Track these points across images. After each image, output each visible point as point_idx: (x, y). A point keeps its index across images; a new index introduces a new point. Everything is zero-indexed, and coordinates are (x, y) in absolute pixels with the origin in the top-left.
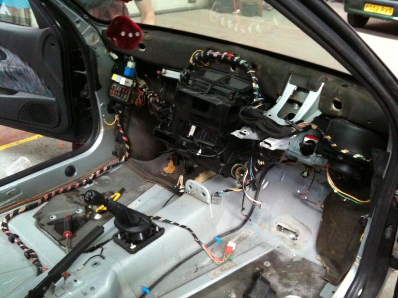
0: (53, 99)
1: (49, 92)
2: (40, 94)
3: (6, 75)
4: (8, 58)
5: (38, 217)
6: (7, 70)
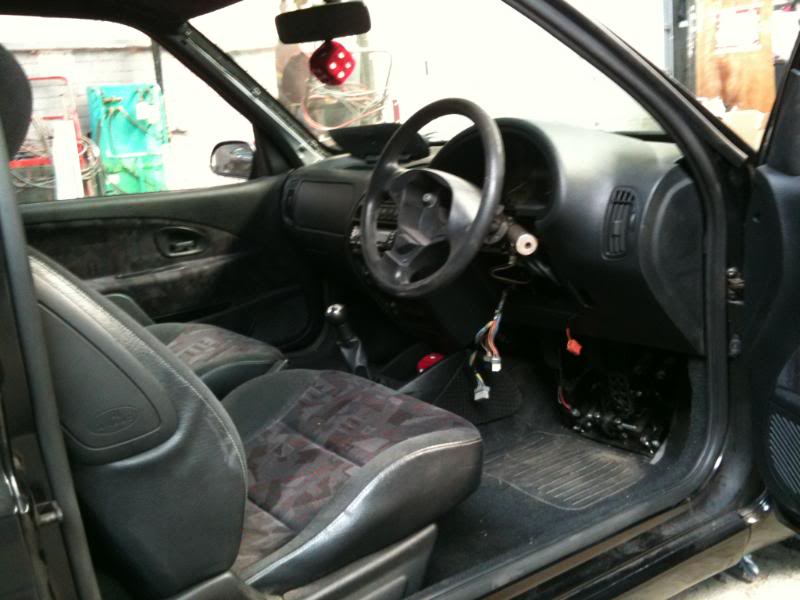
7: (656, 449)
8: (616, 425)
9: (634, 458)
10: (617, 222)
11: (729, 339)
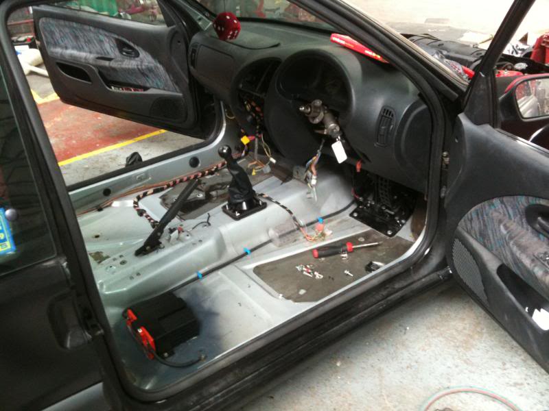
0: (181, 95)
1: (177, 87)
2: (169, 90)
3: (138, 72)
4: (141, 55)
5: (164, 198)
6: (140, 67)
7: (403, 225)
8: (383, 210)
10: (383, 127)
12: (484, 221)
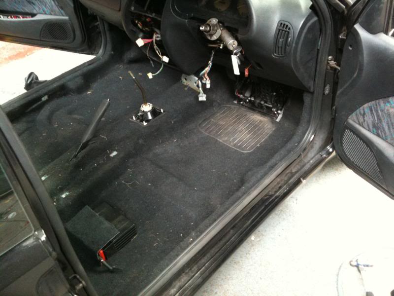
1: (62, 11)
2: (55, 15)
7: (279, 114)
8: (262, 104)
9: (269, 118)
10: (280, 40)
11: (325, 86)
12: (378, 116)
